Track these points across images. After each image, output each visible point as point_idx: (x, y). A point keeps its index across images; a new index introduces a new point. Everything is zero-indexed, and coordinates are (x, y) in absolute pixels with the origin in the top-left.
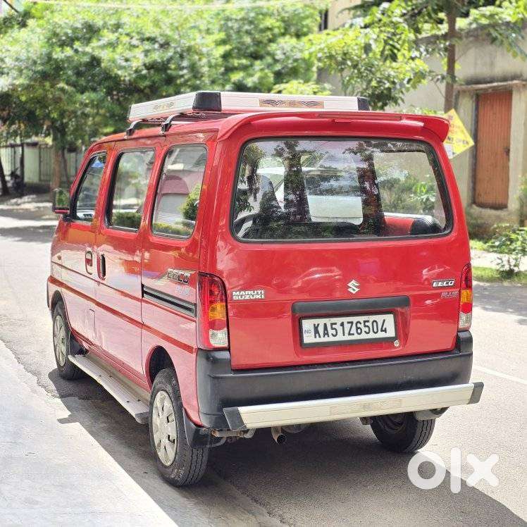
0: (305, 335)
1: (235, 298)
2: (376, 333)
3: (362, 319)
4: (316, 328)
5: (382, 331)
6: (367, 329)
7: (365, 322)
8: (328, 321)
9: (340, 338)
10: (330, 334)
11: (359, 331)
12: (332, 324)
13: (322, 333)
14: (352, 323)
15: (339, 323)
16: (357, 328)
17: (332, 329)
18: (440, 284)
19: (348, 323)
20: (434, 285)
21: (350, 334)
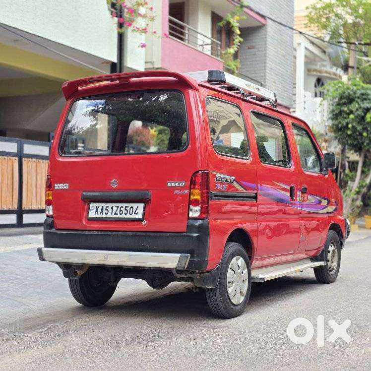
0: (90, 212)
1: (56, 188)
2: (131, 214)
3: (124, 205)
4: (97, 209)
5: (135, 213)
6: (126, 212)
7: (126, 207)
8: (104, 205)
9: (109, 216)
10: (104, 213)
11: (121, 212)
12: (106, 207)
13: (99, 212)
14: (118, 207)
15: (110, 207)
16: (121, 211)
17: (106, 210)
18: (173, 185)
19: (116, 207)
20: (169, 185)
21: (115, 214)
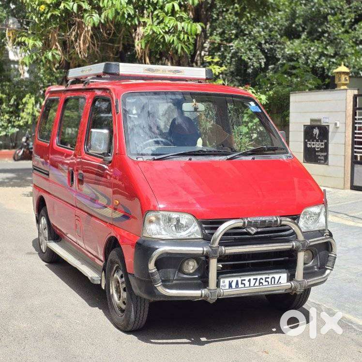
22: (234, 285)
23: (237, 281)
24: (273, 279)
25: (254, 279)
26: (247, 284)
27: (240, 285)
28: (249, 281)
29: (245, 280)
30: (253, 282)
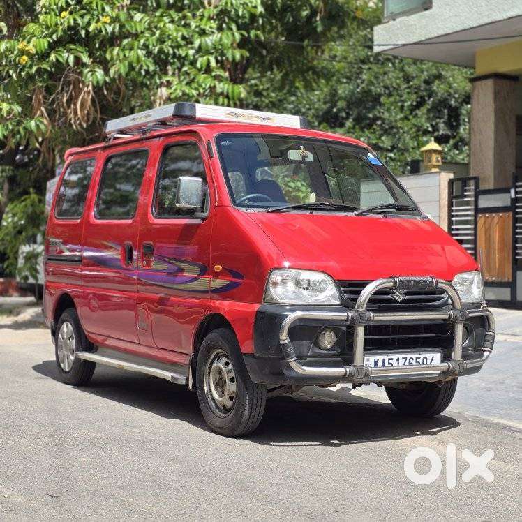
22: (380, 364)
23: (384, 360)
24: (425, 360)
25: (403, 358)
26: (395, 363)
27: (387, 364)
28: (398, 360)
29: (392, 359)
30: (401, 362)
